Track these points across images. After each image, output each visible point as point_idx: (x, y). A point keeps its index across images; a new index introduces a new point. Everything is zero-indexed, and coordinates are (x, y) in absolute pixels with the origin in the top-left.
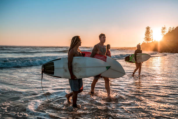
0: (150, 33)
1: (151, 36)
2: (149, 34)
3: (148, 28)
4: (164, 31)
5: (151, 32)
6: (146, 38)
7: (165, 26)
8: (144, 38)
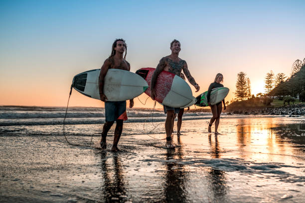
0: (245, 83)
1: (248, 89)
2: (244, 85)
3: (241, 75)
4: (270, 80)
5: (247, 82)
6: (238, 92)
7: (271, 71)
8: (235, 92)
